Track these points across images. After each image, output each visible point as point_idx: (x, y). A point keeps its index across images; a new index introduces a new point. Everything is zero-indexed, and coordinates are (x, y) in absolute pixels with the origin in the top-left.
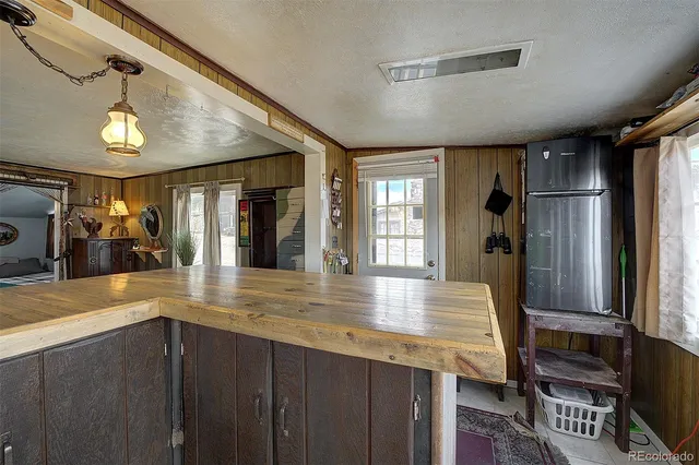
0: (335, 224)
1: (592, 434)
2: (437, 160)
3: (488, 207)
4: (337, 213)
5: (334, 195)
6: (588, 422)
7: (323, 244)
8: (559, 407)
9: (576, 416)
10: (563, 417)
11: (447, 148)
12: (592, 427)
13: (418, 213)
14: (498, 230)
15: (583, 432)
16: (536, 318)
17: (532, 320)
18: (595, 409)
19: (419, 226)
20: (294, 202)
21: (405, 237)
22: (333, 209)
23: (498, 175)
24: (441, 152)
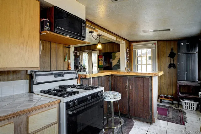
0: (127, 61)
1: (194, 109)
2: (155, 44)
3: (169, 56)
4: (128, 58)
5: (127, 54)
6: (193, 106)
7: (125, 66)
8: (185, 103)
9: (189, 105)
10: (186, 105)
11: (158, 41)
12: (193, 108)
13: (150, 58)
14: (172, 62)
15: (191, 109)
16: (179, 82)
17: (178, 83)
18: (194, 103)
19: (150, 62)
20: (117, 56)
21: (146, 65)
22: (127, 57)
23: (172, 48)
24: (156, 42)
